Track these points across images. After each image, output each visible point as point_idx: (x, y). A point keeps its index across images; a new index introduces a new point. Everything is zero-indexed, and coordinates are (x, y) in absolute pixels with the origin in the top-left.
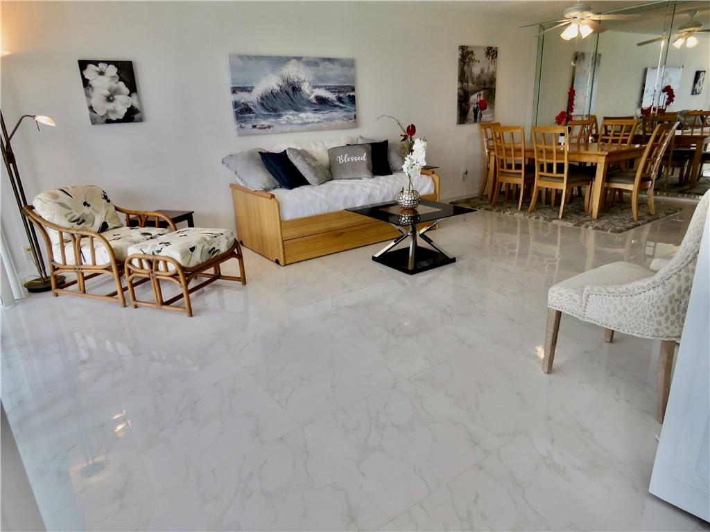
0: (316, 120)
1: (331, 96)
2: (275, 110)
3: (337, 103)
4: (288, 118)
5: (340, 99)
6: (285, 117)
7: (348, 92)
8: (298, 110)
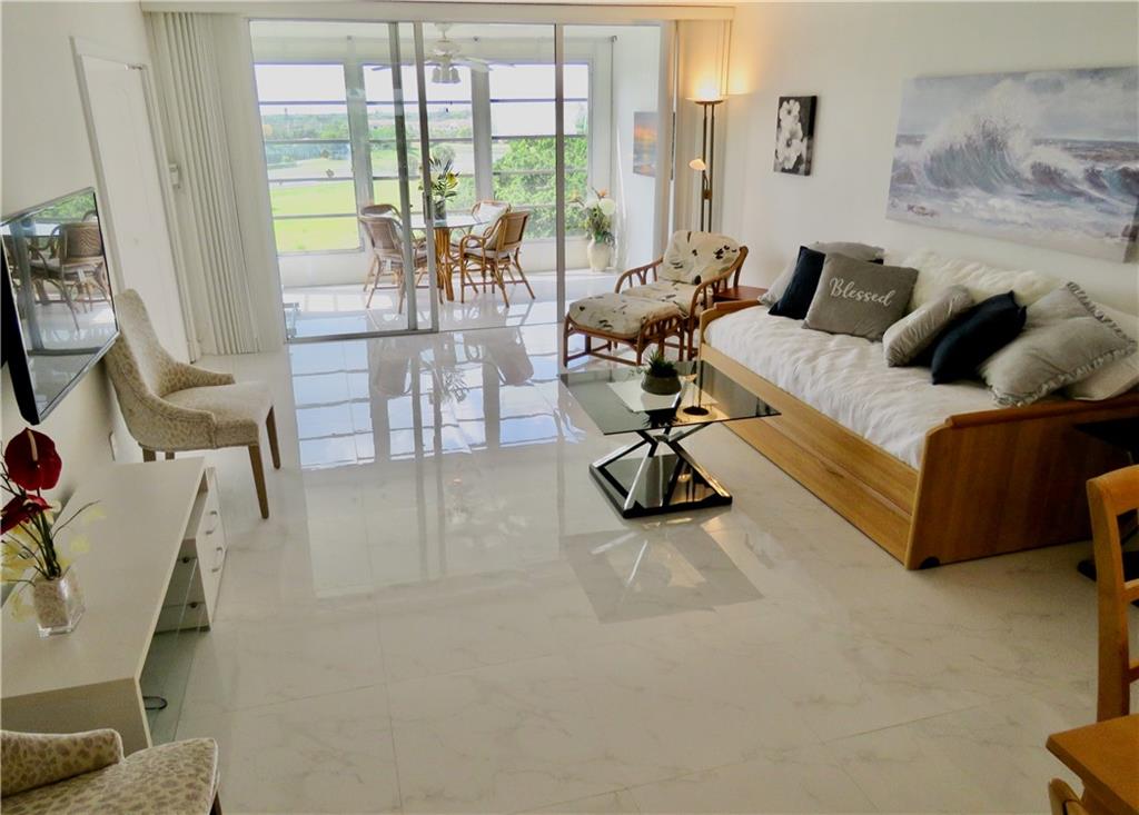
0: (1021, 219)
1: (1074, 168)
2: (948, 183)
3: (1085, 187)
4: (967, 204)
5: (1093, 177)
6: (961, 201)
7: (1125, 158)
8: (989, 189)
